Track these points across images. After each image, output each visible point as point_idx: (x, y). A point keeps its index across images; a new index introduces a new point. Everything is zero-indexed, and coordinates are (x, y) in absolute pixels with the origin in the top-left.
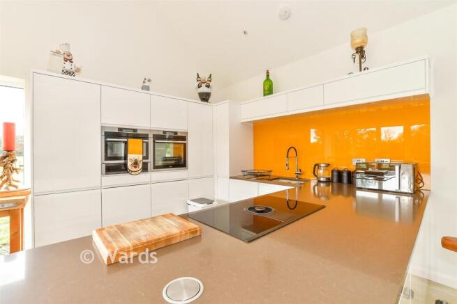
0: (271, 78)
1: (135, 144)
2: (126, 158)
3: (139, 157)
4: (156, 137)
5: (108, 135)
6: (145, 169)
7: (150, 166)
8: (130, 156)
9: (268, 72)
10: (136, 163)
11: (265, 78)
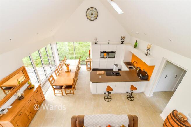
0: (137, 42)
1: (105, 54)
2: (103, 56)
3: (106, 56)
4: (109, 52)
5: (101, 52)
6: (107, 58)
7: (108, 57)
8: (104, 56)
9: (137, 41)
10: (105, 57)
11: (136, 42)
